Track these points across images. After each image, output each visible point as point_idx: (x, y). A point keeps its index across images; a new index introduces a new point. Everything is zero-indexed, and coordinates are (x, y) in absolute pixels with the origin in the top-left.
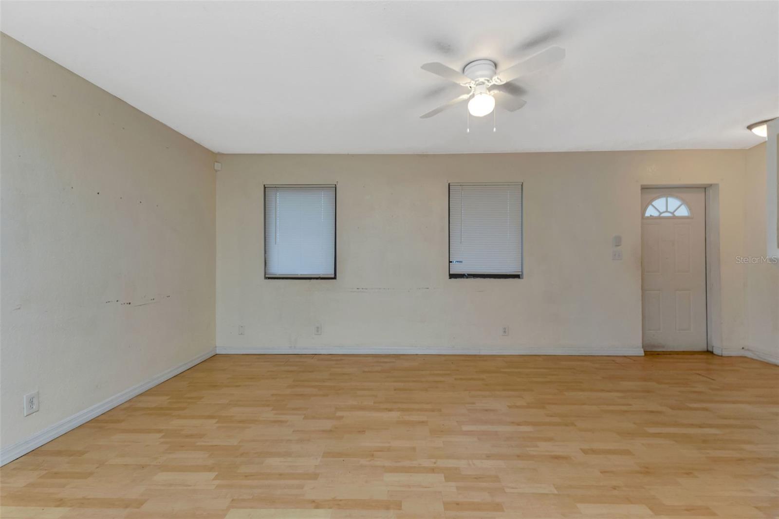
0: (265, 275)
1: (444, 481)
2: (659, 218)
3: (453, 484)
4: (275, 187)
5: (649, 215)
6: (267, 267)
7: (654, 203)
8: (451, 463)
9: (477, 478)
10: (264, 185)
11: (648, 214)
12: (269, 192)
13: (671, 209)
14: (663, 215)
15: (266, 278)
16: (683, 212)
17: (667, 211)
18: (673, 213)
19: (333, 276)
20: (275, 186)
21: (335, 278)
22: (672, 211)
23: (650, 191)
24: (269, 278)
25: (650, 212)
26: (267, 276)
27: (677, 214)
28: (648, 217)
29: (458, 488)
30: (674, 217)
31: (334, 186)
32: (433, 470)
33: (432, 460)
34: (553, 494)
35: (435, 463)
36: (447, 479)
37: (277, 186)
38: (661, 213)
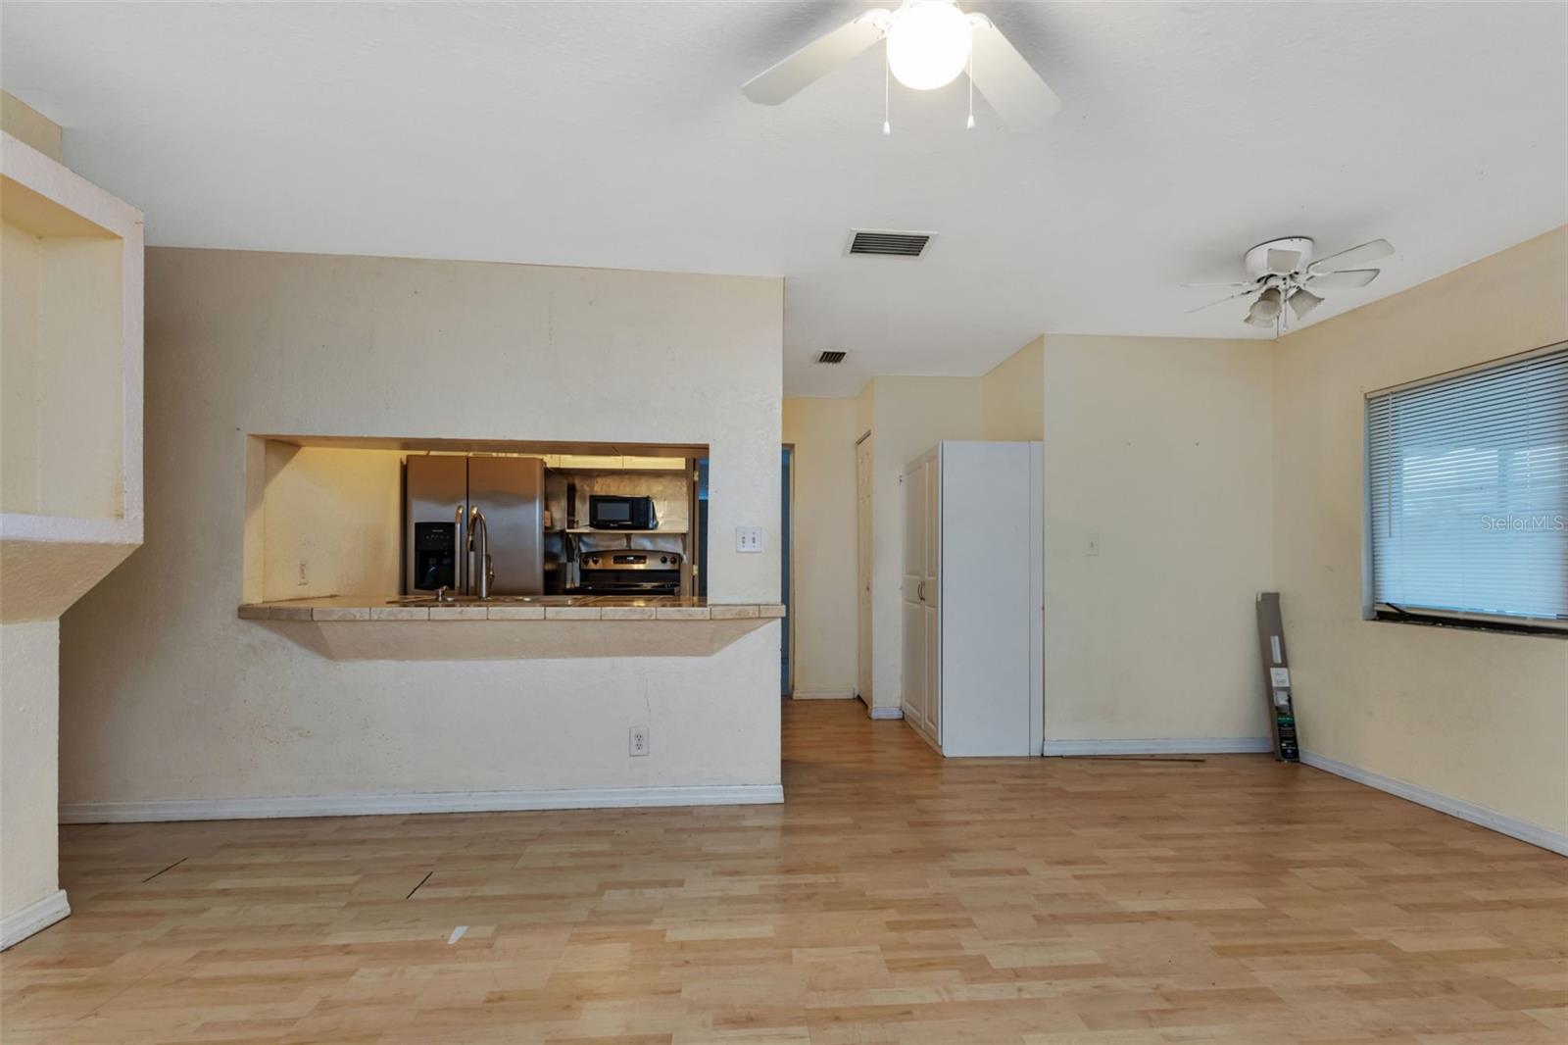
1: (988, 957)
3: (969, 952)
8: (987, 992)
9: (929, 965)
29: (959, 947)
32: (1017, 974)
33: (1028, 996)
34: (800, 947)
35: (1020, 990)
36: (982, 961)
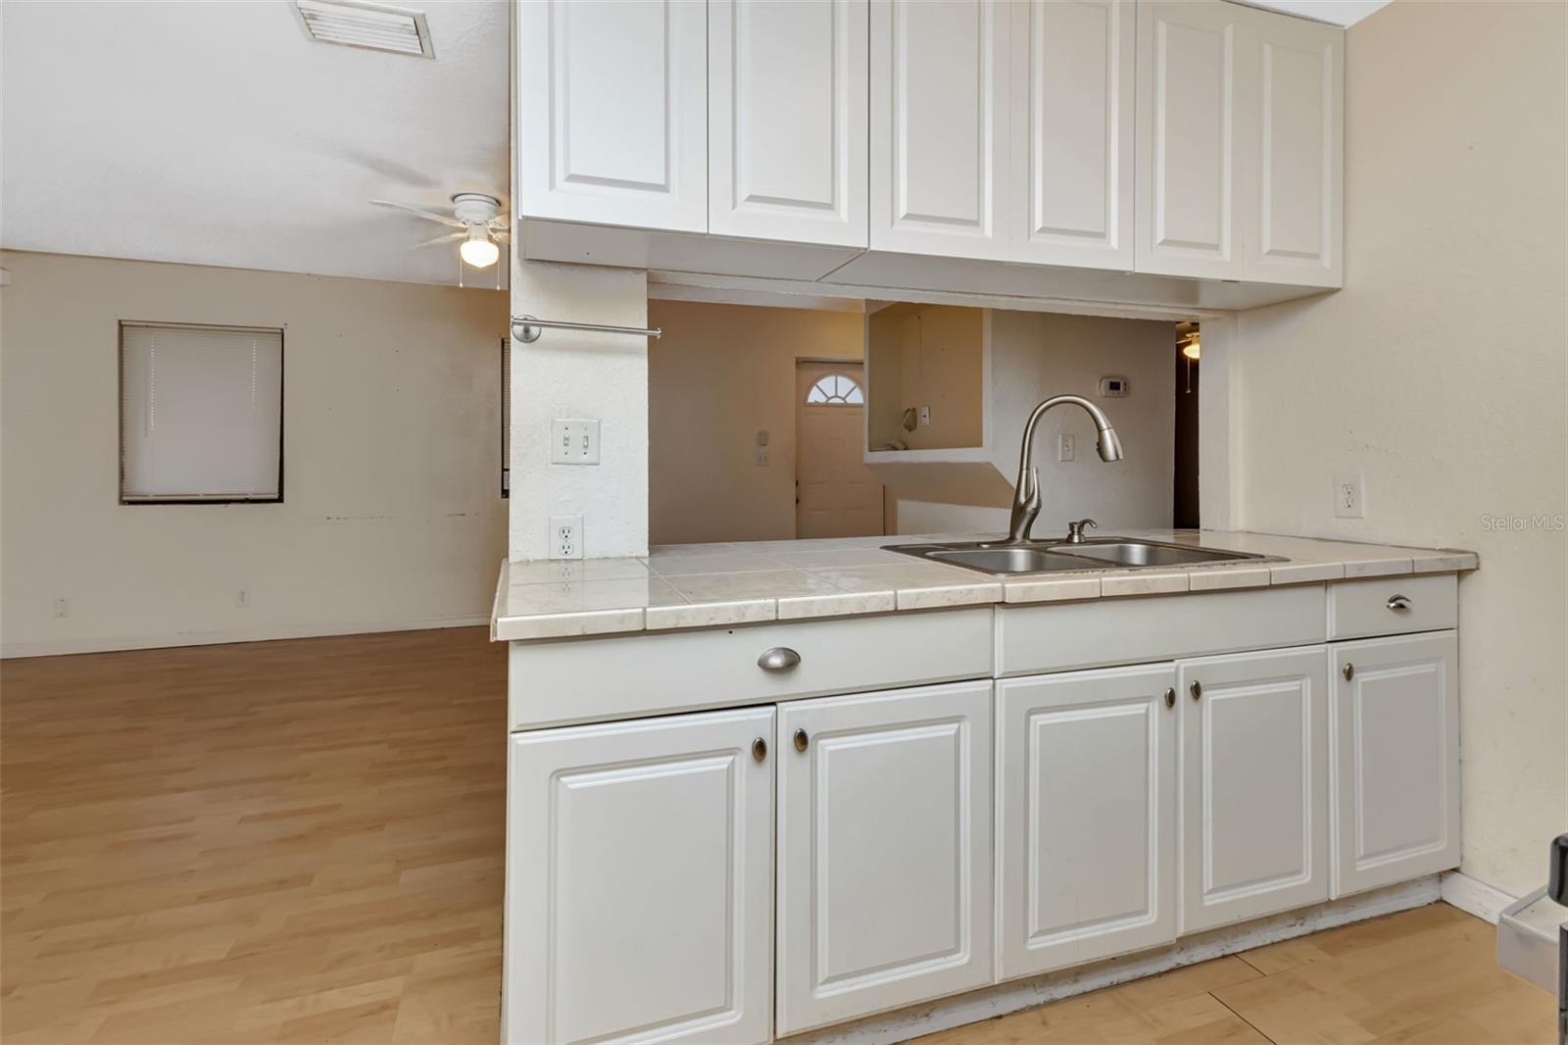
0: (121, 496)
2: (826, 405)
4: (147, 326)
5: (813, 401)
6: (125, 480)
7: (820, 384)
10: (120, 321)
11: (811, 399)
12: (132, 338)
13: (842, 393)
14: (832, 401)
15: (122, 502)
16: (857, 397)
17: (836, 396)
18: (844, 399)
19: (276, 496)
20: (145, 324)
21: (280, 500)
22: (843, 396)
23: (812, 367)
24: (131, 503)
25: (815, 396)
26: (124, 498)
27: (849, 400)
28: (811, 404)
30: (846, 405)
31: (280, 331)
37: (150, 324)
38: (829, 399)
